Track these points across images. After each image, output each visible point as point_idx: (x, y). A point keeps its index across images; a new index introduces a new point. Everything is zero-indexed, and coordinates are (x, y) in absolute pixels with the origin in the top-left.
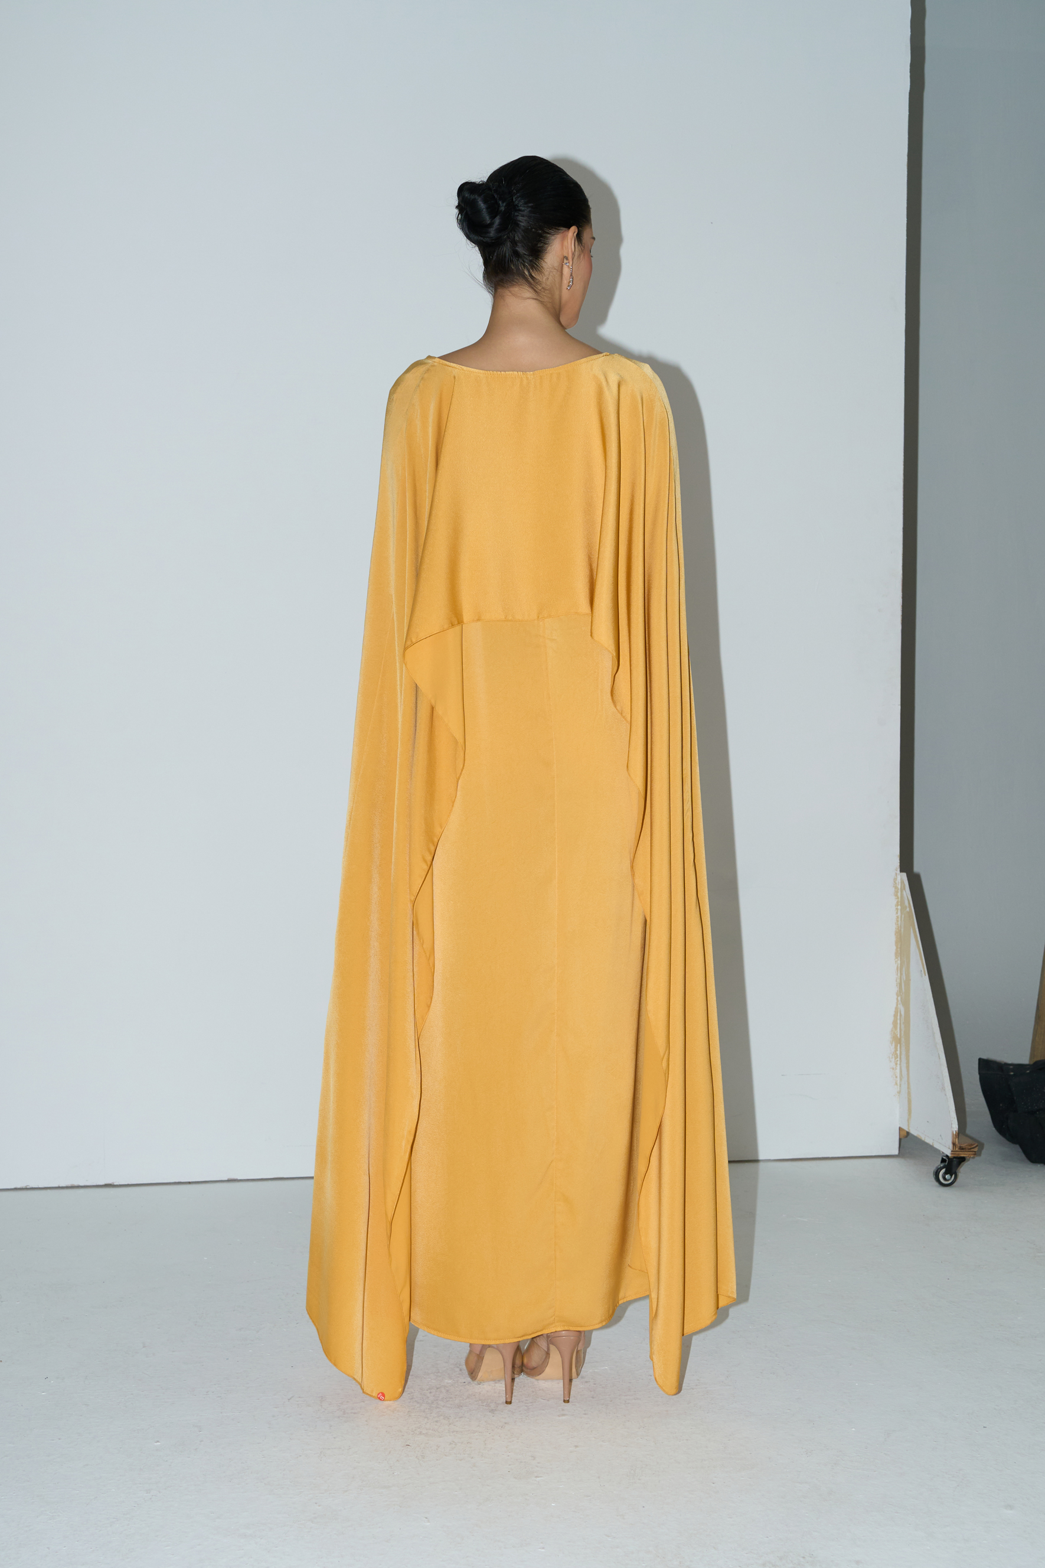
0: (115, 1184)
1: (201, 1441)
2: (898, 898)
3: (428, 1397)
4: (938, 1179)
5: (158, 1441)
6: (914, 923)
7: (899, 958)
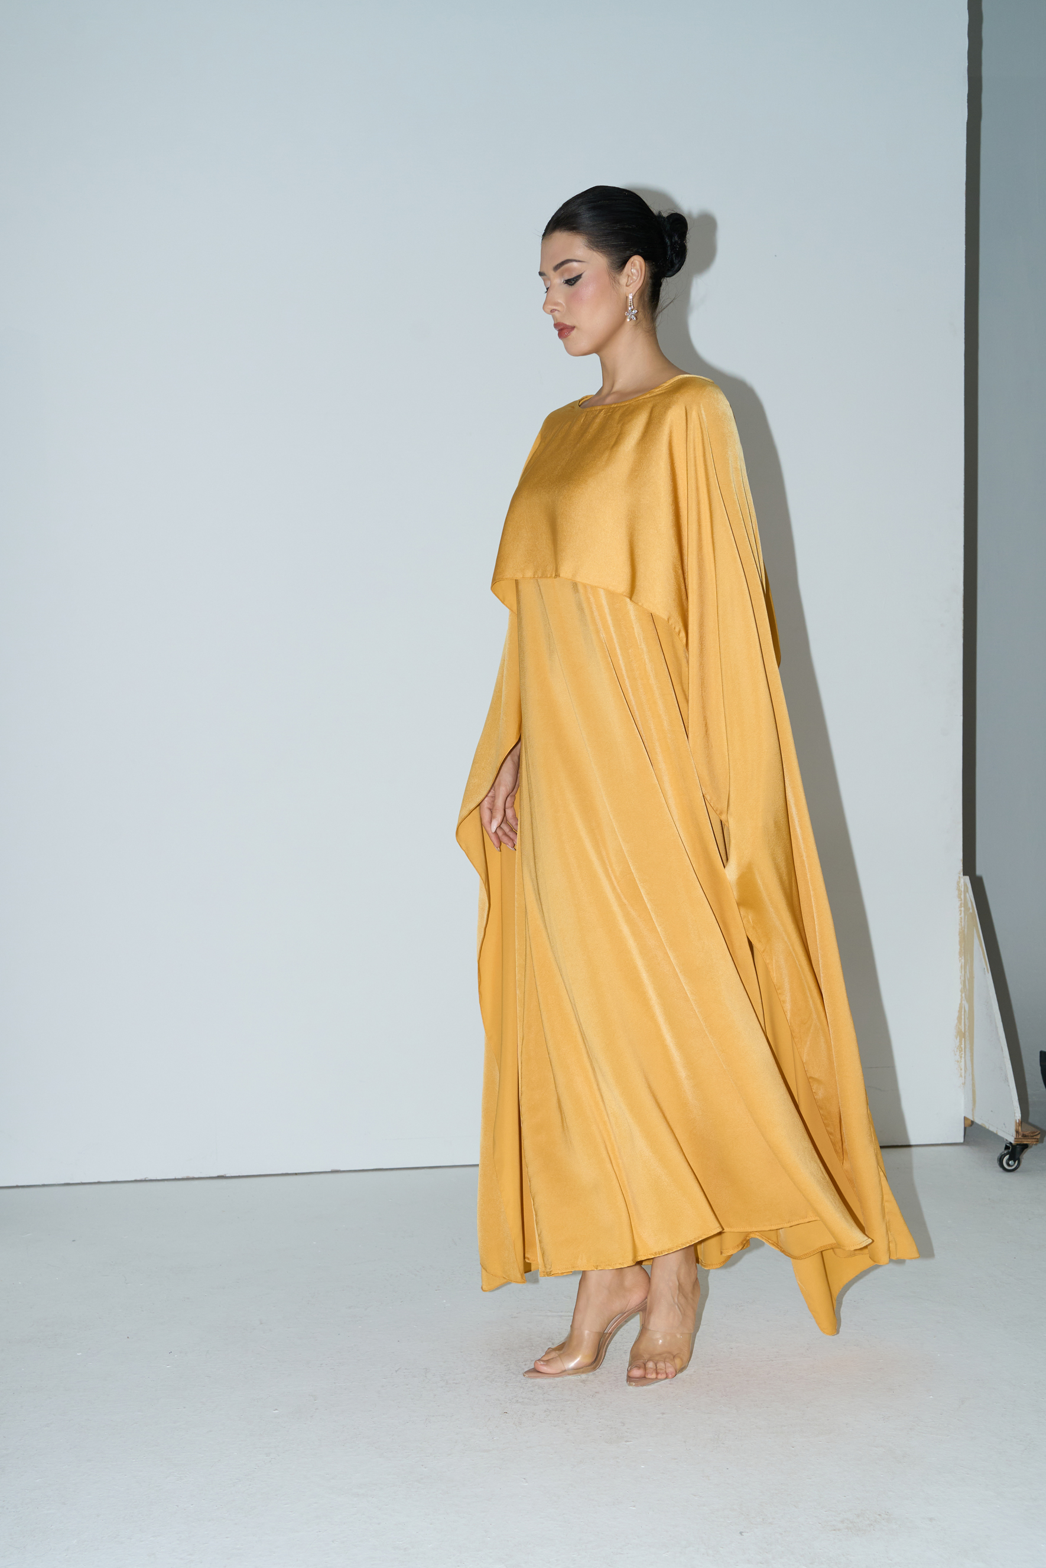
0: (227, 1175)
1: (316, 1409)
2: (961, 900)
4: (1001, 1165)
6: (977, 924)
7: (963, 957)
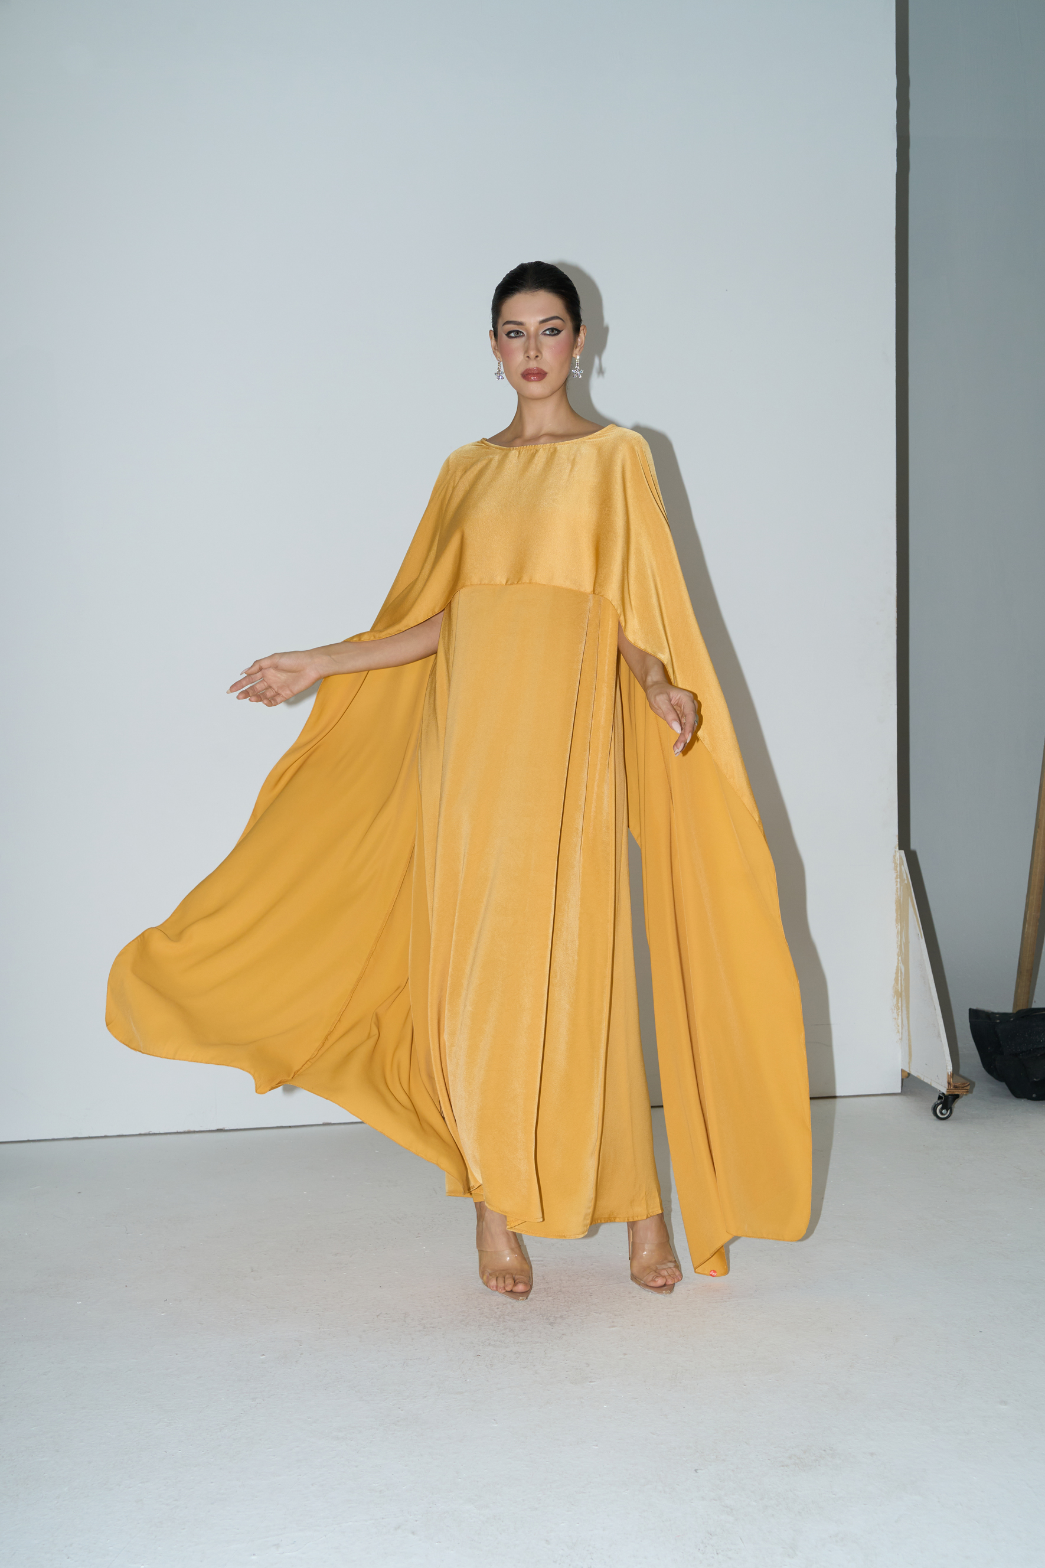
0: (226, 1129)
1: (302, 1354)
2: (897, 872)
3: (496, 1313)
4: (935, 1114)
5: (264, 1355)
6: (912, 896)
7: (899, 924)
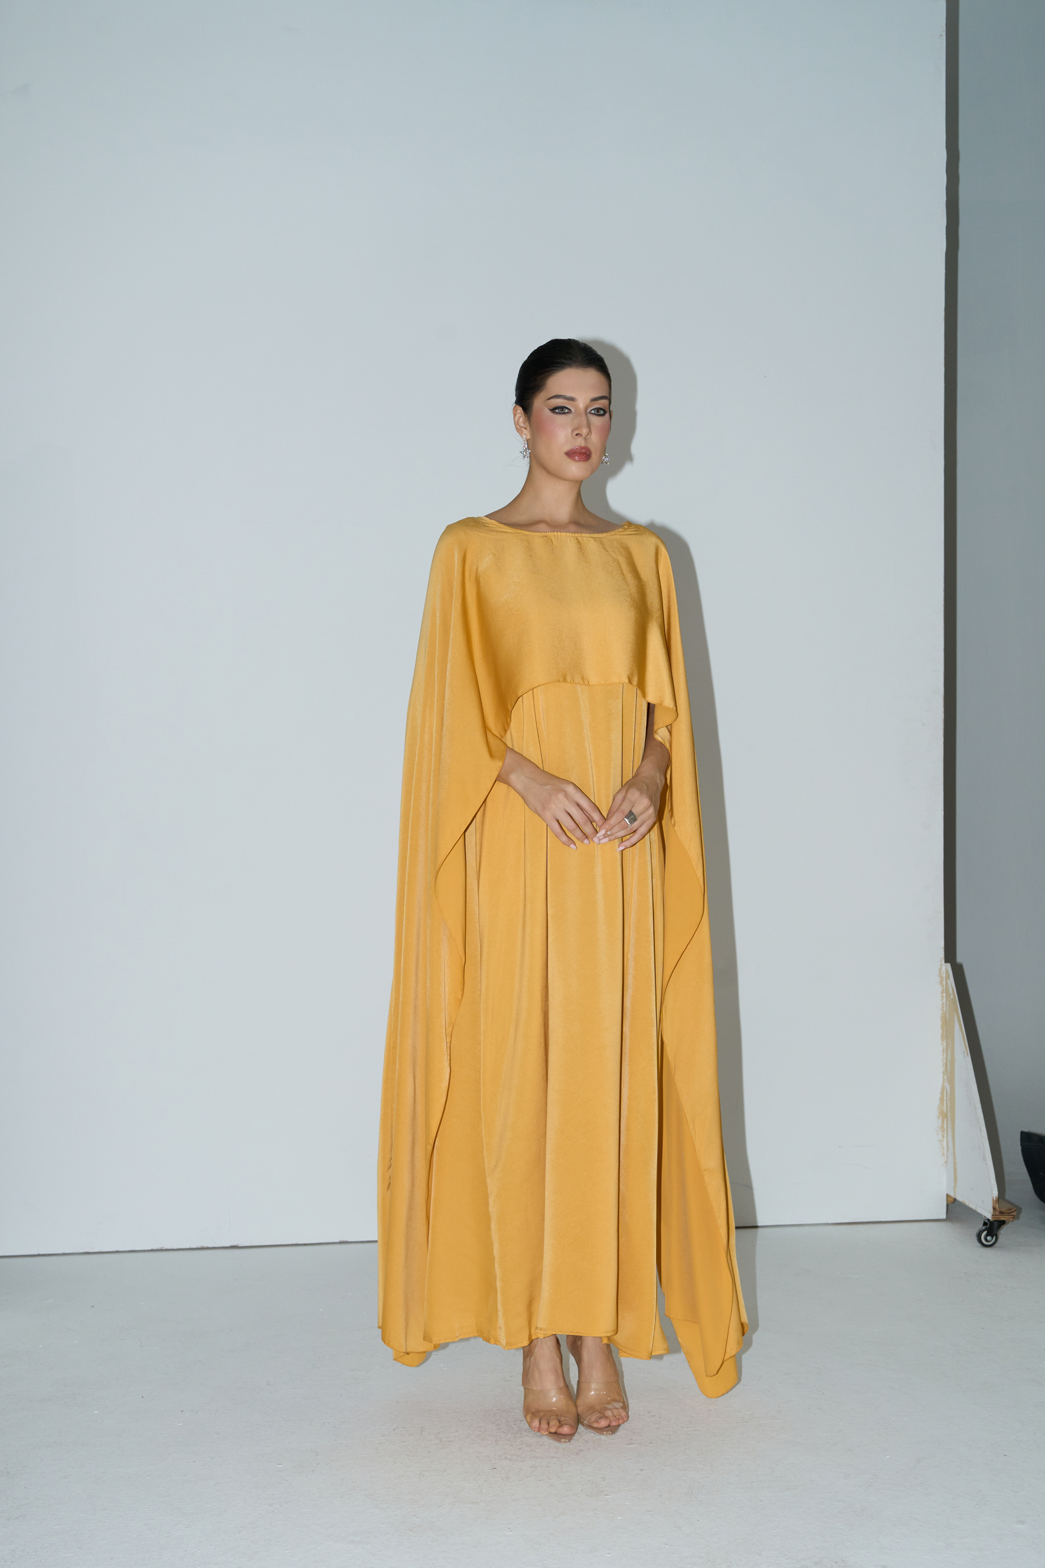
0: (240, 1245)
1: (318, 1464)
2: (943, 986)
4: (980, 1240)
7: (945, 1041)
